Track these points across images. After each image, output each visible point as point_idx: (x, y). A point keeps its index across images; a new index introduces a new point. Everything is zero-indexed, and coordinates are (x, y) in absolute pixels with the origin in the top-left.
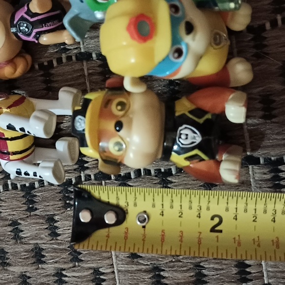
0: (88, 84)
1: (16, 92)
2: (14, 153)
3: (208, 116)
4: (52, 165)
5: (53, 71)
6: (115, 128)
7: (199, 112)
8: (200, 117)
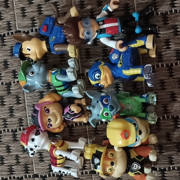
0: (88, 134)
1: (57, 136)
2: (59, 164)
3: (143, 158)
4: (76, 170)
5: (73, 129)
6: (111, 164)
7: (139, 157)
8: (140, 159)
